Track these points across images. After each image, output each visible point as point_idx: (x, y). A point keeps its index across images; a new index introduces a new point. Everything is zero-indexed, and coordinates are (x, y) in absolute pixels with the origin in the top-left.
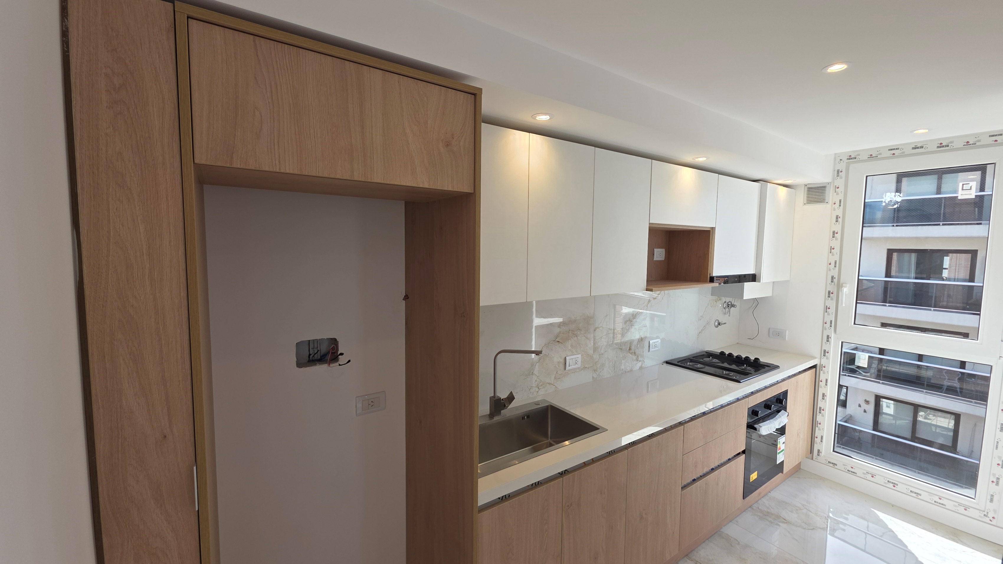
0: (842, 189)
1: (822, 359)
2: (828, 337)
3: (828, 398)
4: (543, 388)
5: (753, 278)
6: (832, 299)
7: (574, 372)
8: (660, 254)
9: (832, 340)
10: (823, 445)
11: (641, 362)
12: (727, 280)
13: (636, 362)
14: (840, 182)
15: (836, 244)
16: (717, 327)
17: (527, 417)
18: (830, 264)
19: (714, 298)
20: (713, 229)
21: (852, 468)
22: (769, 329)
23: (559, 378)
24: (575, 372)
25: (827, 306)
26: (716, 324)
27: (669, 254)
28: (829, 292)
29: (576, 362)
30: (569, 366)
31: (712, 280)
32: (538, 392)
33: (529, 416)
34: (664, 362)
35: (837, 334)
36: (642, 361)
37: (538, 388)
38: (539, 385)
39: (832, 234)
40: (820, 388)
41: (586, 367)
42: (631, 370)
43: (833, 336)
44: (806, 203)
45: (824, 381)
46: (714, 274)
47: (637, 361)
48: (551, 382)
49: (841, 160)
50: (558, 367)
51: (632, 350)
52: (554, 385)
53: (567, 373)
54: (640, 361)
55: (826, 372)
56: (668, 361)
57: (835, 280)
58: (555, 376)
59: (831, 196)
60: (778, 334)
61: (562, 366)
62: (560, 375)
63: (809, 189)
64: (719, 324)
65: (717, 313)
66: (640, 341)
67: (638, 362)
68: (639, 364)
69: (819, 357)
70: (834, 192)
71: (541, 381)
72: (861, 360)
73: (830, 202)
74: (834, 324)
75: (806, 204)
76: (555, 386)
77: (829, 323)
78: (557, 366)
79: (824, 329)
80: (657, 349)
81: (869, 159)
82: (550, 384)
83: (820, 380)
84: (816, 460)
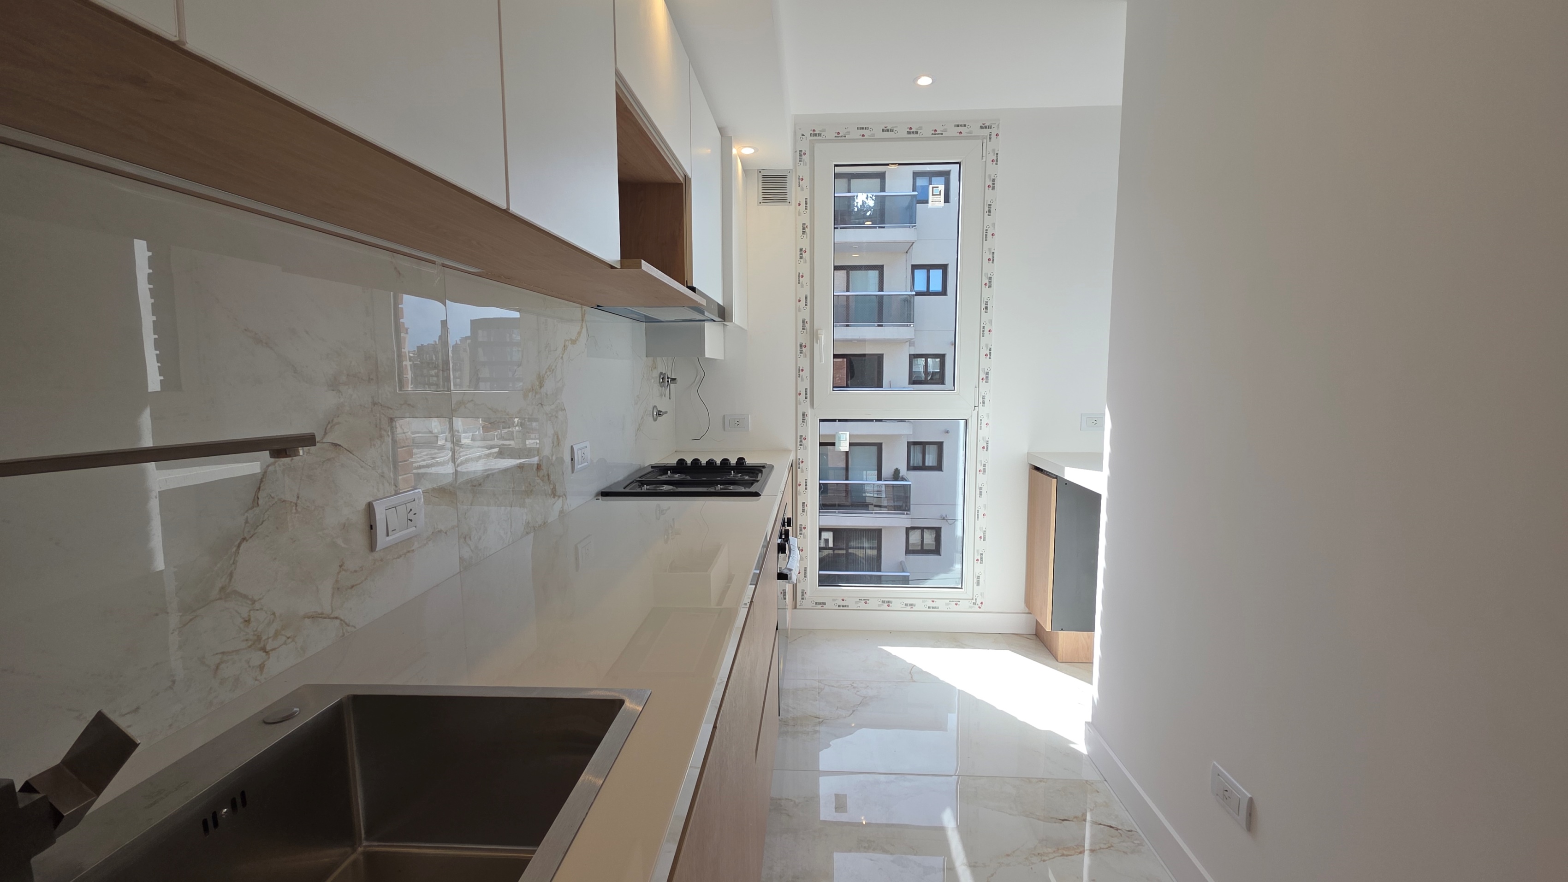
0: (806, 183)
1: (798, 451)
2: (804, 415)
3: (808, 509)
4: (285, 643)
5: (722, 313)
6: (805, 356)
7: (405, 554)
9: (809, 419)
10: (807, 581)
11: (561, 497)
13: (553, 499)
14: (803, 171)
15: (805, 269)
16: (656, 419)
17: (233, 806)
18: (800, 301)
19: (650, 362)
21: (843, 600)
22: (724, 416)
23: (353, 587)
24: (409, 552)
25: (799, 367)
26: (655, 413)
28: (801, 345)
29: (411, 516)
30: (388, 535)
32: (262, 667)
33: (243, 794)
34: (597, 495)
35: (815, 407)
36: (563, 497)
37: (264, 649)
38: (264, 638)
39: (799, 253)
40: (798, 496)
41: (440, 531)
42: (544, 523)
43: (809, 412)
44: (761, 201)
45: (803, 484)
47: (554, 497)
48: (320, 611)
49: (803, 135)
50: (343, 545)
51: (543, 470)
52: (336, 618)
53: (382, 560)
54: (559, 497)
55: (805, 470)
56: (604, 489)
57: (807, 326)
58: (337, 581)
59: (794, 192)
60: (738, 423)
61: (359, 539)
62: (356, 571)
63: (764, 177)
64: (659, 413)
66: (556, 446)
67: (556, 498)
68: (559, 504)
69: (794, 449)
70: (798, 186)
71: (274, 614)
72: (842, 442)
73: (793, 202)
74: (810, 394)
75: (762, 203)
76: (337, 622)
77: (803, 393)
78: (340, 542)
79: (797, 403)
80: (586, 464)
81: (836, 140)
82: (315, 617)
83: (798, 483)
84: (801, 607)
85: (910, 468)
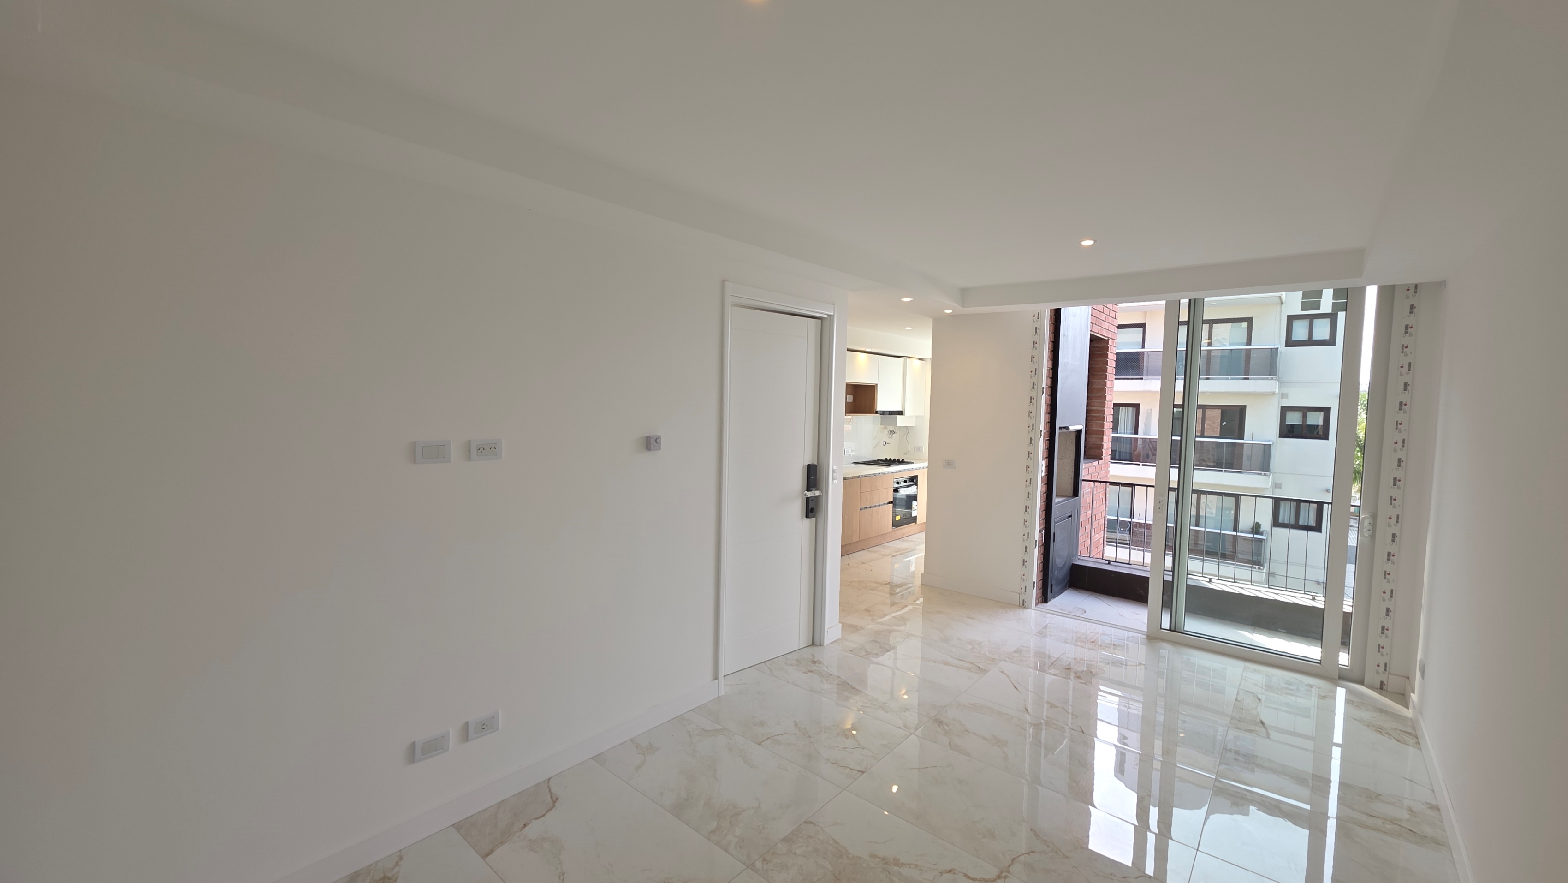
5: (900, 413)
8: (850, 398)
12: (883, 413)
16: (884, 445)
19: (883, 426)
20: (877, 384)
26: (884, 443)
27: (854, 399)
31: (877, 412)
46: (877, 410)
60: (919, 450)
64: (886, 443)
65: (885, 436)
85: (1276, 523)
